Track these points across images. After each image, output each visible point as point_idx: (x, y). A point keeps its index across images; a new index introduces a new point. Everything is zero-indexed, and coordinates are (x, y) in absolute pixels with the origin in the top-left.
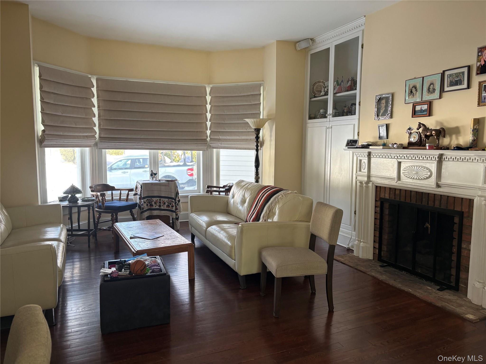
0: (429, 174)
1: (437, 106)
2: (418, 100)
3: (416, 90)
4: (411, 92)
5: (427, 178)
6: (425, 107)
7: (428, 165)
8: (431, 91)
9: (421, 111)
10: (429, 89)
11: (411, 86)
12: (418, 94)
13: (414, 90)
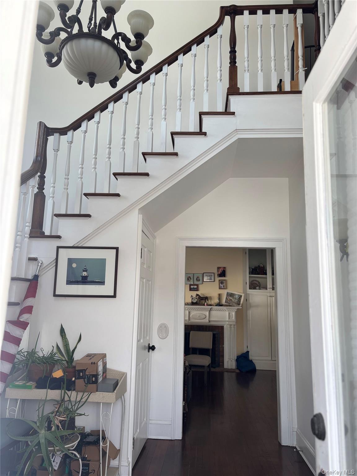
0: (205, 316)
1: (201, 287)
2: (192, 283)
3: (191, 279)
4: (188, 279)
5: (204, 318)
6: (196, 287)
7: (204, 313)
8: (198, 280)
9: (194, 288)
10: (197, 279)
11: (188, 277)
12: (192, 280)
13: (189, 279)
